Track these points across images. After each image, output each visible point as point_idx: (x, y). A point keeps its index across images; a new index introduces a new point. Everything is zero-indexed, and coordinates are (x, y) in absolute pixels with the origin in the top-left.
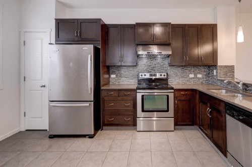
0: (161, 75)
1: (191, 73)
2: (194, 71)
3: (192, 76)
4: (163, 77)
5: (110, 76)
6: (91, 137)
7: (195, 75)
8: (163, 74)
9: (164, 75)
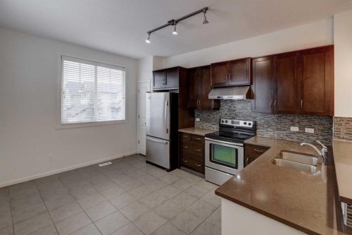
0: (245, 123)
1: (294, 125)
2: (298, 123)
3: (295, 129)
4: (247, 126)
5: (194, 119)
6: (168, 171)
7: (302, 128)
8: (248, 122)
9: (250, 124)
